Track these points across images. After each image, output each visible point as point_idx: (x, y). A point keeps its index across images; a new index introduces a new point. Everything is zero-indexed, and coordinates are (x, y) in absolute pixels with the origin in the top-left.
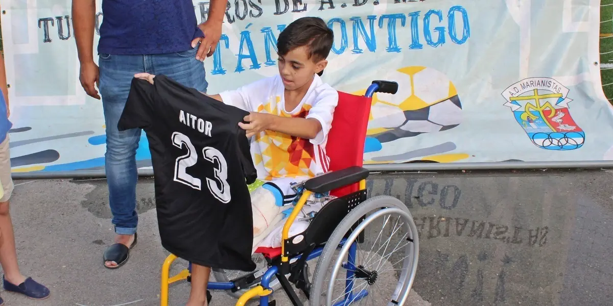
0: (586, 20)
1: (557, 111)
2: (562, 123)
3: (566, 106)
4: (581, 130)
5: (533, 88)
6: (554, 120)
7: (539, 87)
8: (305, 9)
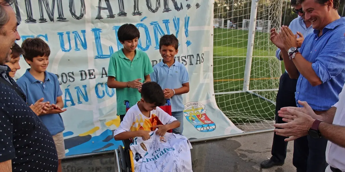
0: (208, 78)
1: (202, 115)
2: (205, 120)
3: (205, 113)
4: (213, 123)
5: (191, 106)
6: (202, 119)
7: (194, 106)
8: (95, 77)
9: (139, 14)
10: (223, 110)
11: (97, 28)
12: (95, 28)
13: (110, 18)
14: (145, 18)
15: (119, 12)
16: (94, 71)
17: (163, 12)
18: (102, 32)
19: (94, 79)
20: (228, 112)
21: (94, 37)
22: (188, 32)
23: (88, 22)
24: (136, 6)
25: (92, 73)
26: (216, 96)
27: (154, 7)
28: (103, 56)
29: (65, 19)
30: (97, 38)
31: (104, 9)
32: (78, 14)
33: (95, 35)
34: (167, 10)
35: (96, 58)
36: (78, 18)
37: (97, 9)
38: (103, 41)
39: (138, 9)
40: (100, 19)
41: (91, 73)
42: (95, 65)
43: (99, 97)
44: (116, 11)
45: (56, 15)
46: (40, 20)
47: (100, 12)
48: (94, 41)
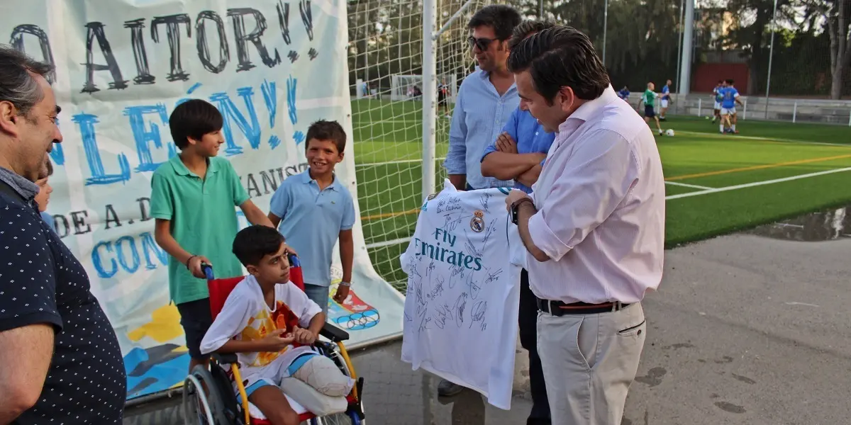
2: (354, 304)
4: (373, 308)
6: (345, 303)
8: (89, 230)
9: (183, 77)
10: (389, 279)
11: (86, 113)
12: (80, 113)
13: (116, 90)
14: (197, 86)
15: (136, 75)
16: (86, 215)
17: (237, 71)
18: (97, 122)
19: (89, 233)
20: (399, 282)
21: (79, 134)
22: (296, 111)
23: (64, 100)
24: (174, 61)
25: (82, 219)
26: (369, 250)
27: (215, 62)
28: (104, 178)
30: (88, 137)
31: (101, 68)
33: (83, 129)
34: (246, 66)
35: (89, 184)
37: (83, 69)
38: (102, 144)
39: (180, 67)
40: (93, 93)
41: (79, 220)
42: (88, 201)
43: (104, 275)
44: (129, 71)
47: (90, 76)
48: (81, 144)
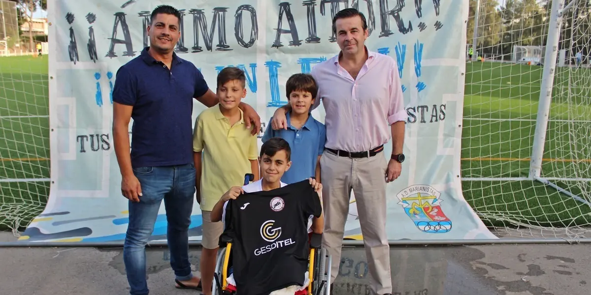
0: (452, 146)
1: (433, 208)
2: (437, 215)
3: (439, 205)
4: (449, 220)
5: (417, 192)
6: (431, 213)
7: (421, 192)
11: (274, 60)
12: (270, 61)
13: (294, 46)
15: (308, 37)
17: (380, 37)
18: (280, 67)
21: (268, 74)
22: (421, 68)
23: (261, 51)
28: (279, 102)
29: (228, 47)
30: (273, 76)
31: (286, 32)
32: (247, 40)
33: (271, 71)
34: (386, 33)
35: (269, 106)
36: (246, 46)
37: (275, 32)
40: (279, 47)
44: (303, 34)
45: (216, 41)
46: (194, 48)
47: (278, 36)
48: (268, 81)
